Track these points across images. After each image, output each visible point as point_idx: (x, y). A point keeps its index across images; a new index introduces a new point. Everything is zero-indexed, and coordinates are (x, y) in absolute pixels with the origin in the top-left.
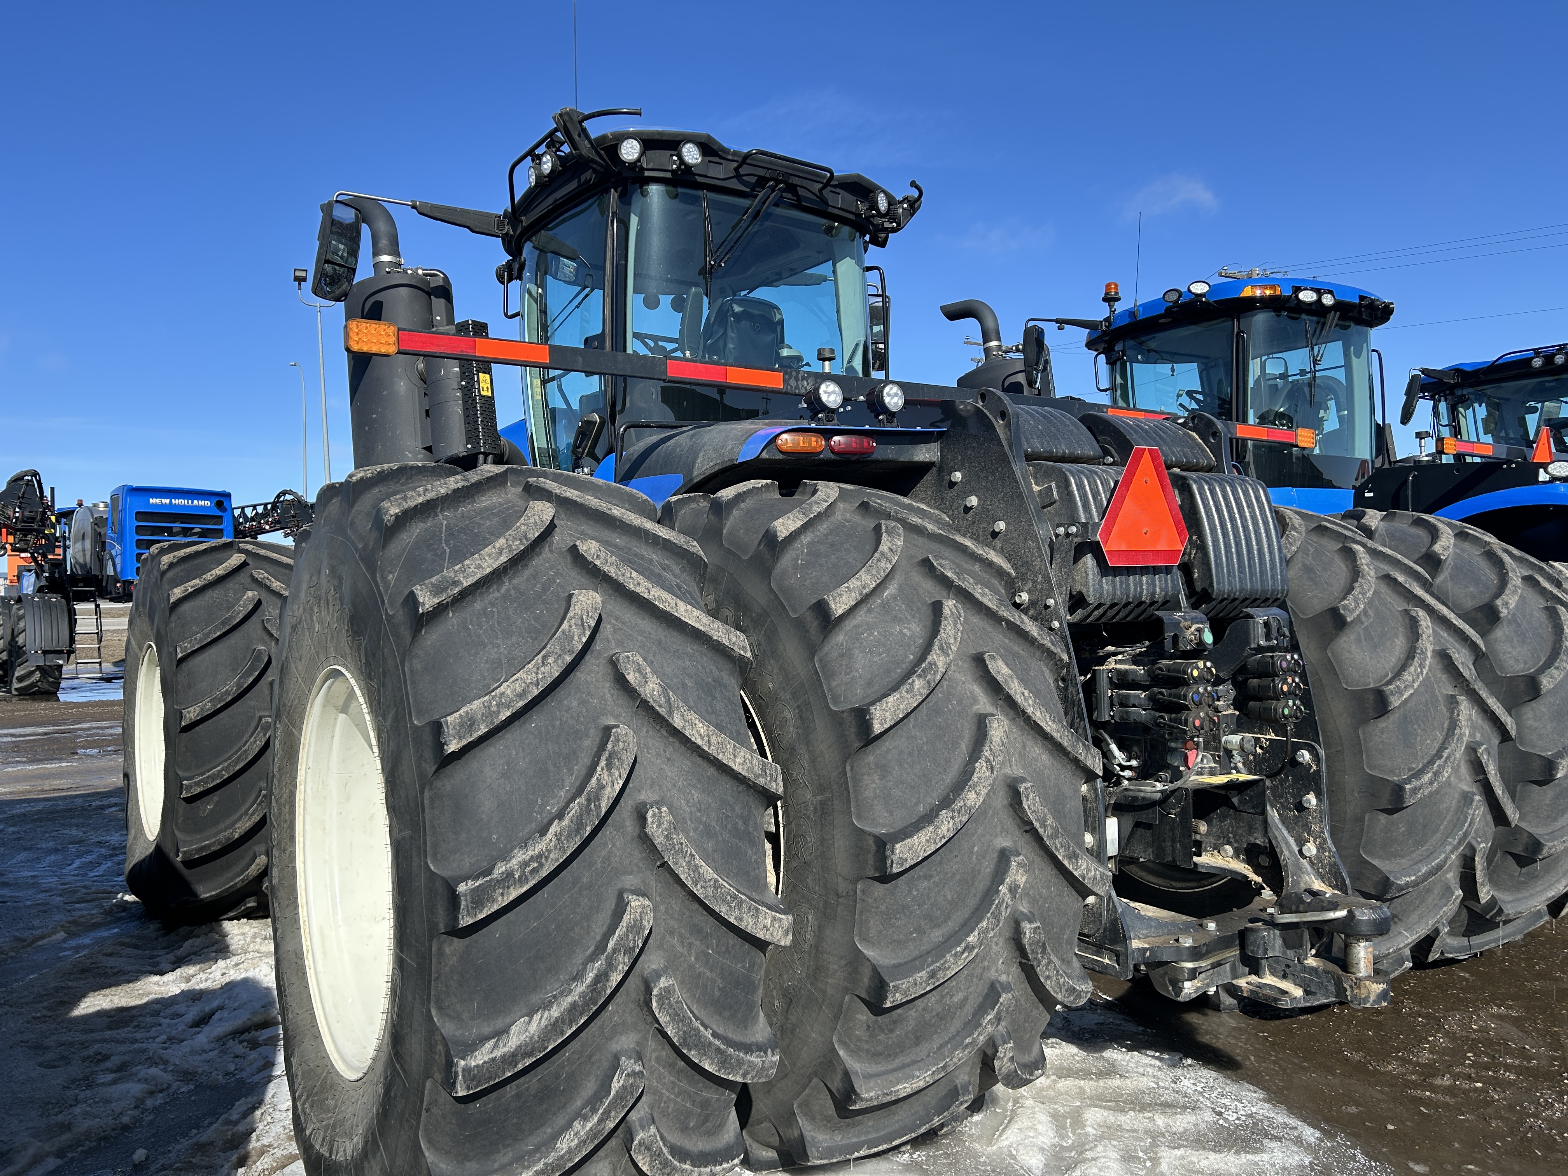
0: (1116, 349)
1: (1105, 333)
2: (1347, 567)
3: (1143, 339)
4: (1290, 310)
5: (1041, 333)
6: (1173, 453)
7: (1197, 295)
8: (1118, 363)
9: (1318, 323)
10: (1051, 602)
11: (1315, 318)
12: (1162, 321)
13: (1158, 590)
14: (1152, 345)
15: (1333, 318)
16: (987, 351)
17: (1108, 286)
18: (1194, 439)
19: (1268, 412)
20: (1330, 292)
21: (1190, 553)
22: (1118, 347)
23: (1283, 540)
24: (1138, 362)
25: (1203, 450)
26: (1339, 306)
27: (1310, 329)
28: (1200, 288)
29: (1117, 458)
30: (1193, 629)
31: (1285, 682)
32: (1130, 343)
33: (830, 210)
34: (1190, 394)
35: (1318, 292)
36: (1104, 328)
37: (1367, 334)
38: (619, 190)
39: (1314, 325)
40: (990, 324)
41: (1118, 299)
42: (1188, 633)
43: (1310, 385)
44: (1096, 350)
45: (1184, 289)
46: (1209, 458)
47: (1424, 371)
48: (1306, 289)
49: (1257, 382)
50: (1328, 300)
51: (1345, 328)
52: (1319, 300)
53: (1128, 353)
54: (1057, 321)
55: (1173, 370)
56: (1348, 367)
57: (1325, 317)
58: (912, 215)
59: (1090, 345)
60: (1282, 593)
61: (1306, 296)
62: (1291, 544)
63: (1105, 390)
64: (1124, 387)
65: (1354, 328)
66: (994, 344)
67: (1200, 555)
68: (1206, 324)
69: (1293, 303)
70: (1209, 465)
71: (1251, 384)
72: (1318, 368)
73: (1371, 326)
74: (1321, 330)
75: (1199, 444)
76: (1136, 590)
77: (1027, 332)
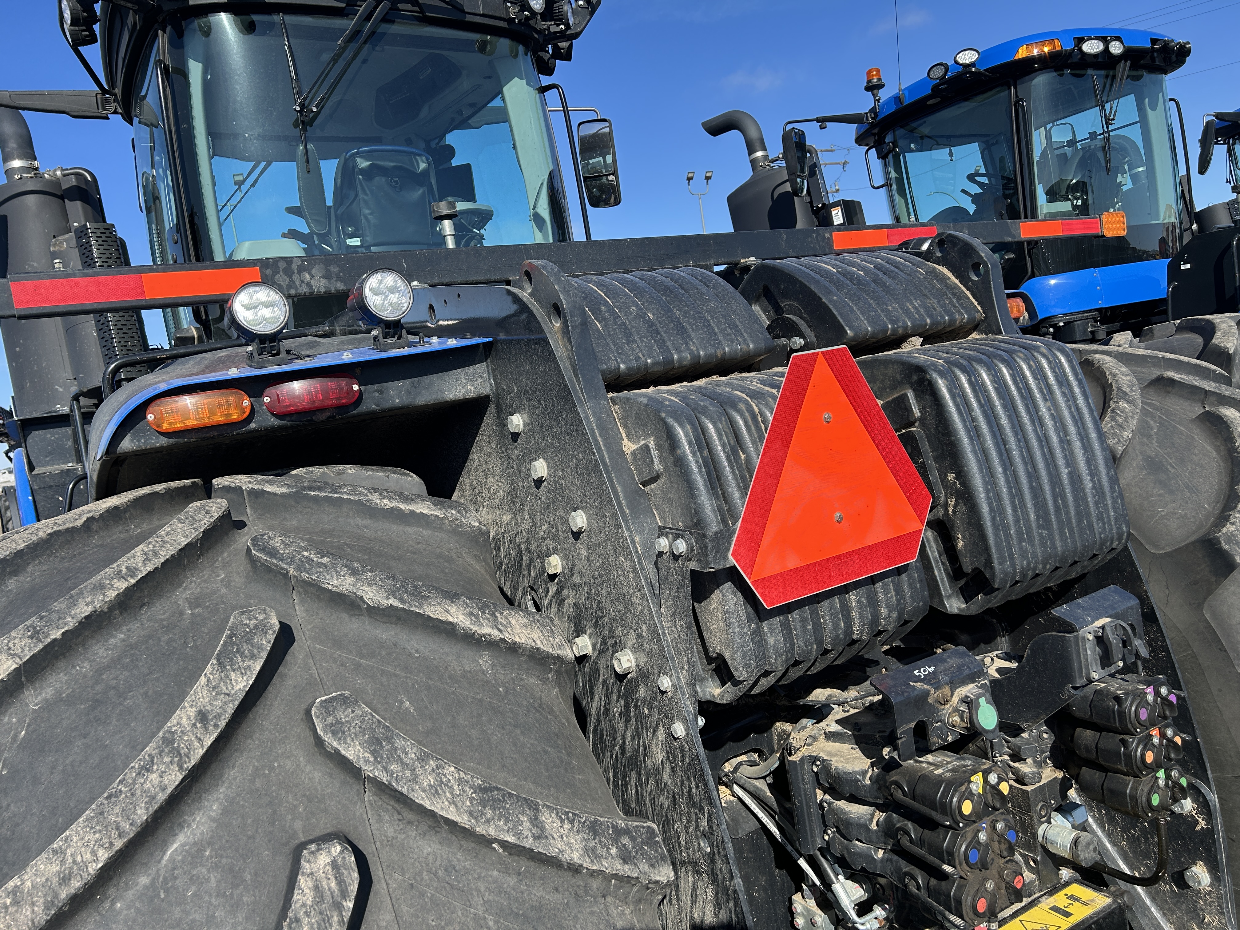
0: (887, 141)
1: (873, 126)
2: (1218, 450)
3: (914, 125)
4: (1072, 66)
5: (801, 135)
6: (907, 312)
7: (966, 66)
8: (890, 156)
9: (1107, 76)
10: (665, 683)
11: (1103, 72)
12: (930, 102)
13: (883, 611)
14: (925, 130)
15: (1123, 68)
16: (753, 162)
17: (869, 73)
18: (943, 279)
19: (1058, 184)
20: (1118, 39)
21: (946, 506)
22: (889, 139)
23: (1107, 424)
24: (912, 151)
25: (961, 297)
26: (1130, 54)
27: (1099, 86)
28: (967, 58)
29: (811, 336)
30: (955, 700)
31: (1147, 741)
32: (900, 132)
33: (469, 18)
34: (971, 178)
35: (1105, 40)
36: (870, 120)
37: (1161, 82)
38: (169, 29)
39: (1102, 80)
40: (753, 133)
41: (881, 86)
42: (947, 709)
43: (1104, 149)
44: (867, 145)
45: (950, 63)
46: (970, 309)
47: (1218, 116)
48: (1090, 39)
49: (1044, 154)
50: (1116, 48)
51: (1138, 78)
52: (1106, 50)
53: (901, 143)
54: (818, 120)
55: (951, 154)
56: (1143, 121)
57: (1115, 69)
58: (592, 13)
59: (859, 141)
60: (1120, 539)
61: (1092, 47)
62: (1121, 426)
63: (882, 186)
64: (900, 181)
65: (1148, 77)
66: (759, 154)
67: (962, 508)
68: (980, 98)
69: (1077, 58)
70: (971, 320)
71: (1036, 157)
72: (1111, 127)
73: (1166, 73)
74: (1112, 85)
75: (952, 288)
76: (836, 626)
77: (786, 137)
